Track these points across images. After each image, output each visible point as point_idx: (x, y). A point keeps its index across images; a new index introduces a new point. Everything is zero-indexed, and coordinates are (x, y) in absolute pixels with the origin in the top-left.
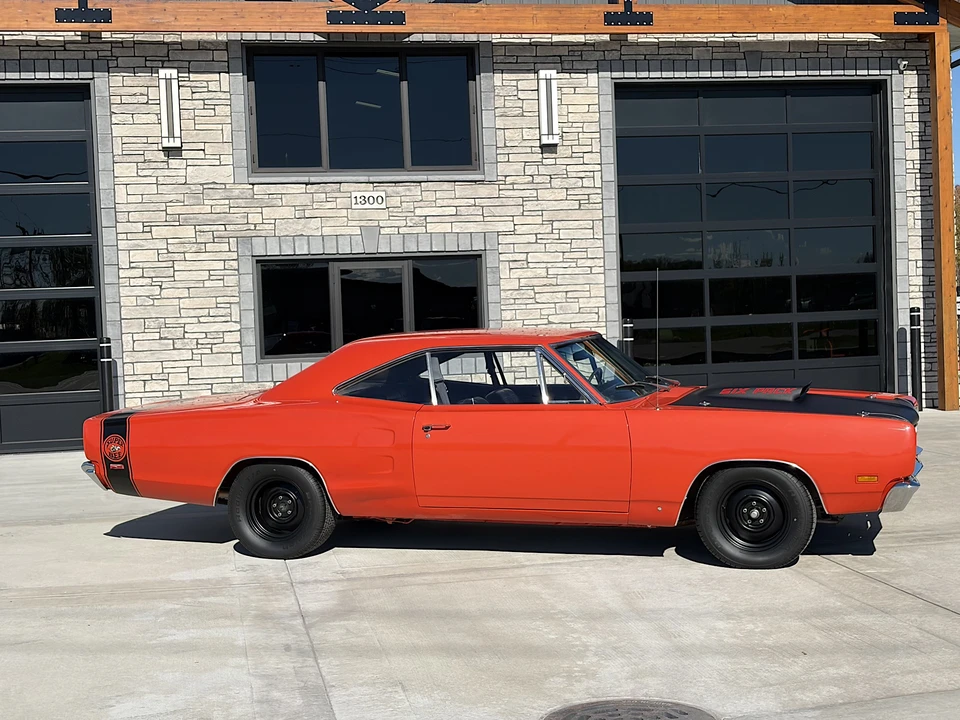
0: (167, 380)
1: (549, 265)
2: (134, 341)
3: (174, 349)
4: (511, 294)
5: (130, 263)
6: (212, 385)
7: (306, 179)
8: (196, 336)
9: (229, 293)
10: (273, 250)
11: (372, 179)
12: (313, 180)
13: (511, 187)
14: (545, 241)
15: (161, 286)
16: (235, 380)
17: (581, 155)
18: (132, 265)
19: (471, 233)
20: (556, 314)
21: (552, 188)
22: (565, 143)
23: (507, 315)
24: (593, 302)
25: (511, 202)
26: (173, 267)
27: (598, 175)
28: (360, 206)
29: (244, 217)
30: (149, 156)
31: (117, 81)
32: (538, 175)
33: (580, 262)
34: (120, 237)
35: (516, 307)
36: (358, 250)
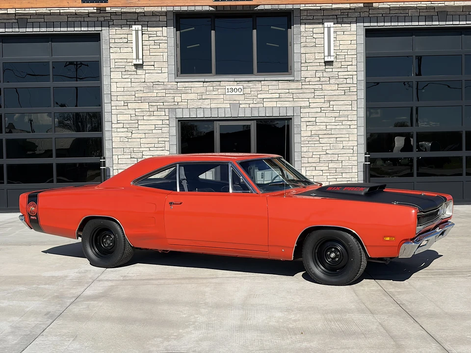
1: (327, 124)
2: (118, 159)
4: (307, 139)
5: (117, 120)
7: (203, 80)
9: (164, 136)
10: (186, 115)
11: (236, 80)
12: (206, 80)
13: (308, 83)
14: (325, 111)
15: (132, 132)
17: (346, 66)
18: (118, 122)
19: (286, 107)
20: (331, 149)
21: (330, 84)
22: (338, 60)
23: (304, 149)
24: (350, 144)
25: (307, 91)
27: (355, 77)
28: (230, 93)
29: (172, 99)
30: (127, 68)
31: (113, 32)
32: (323, 77)
33: (344, 123)
34: (113, 108)
35: (309, 145)
36: (228, 115)
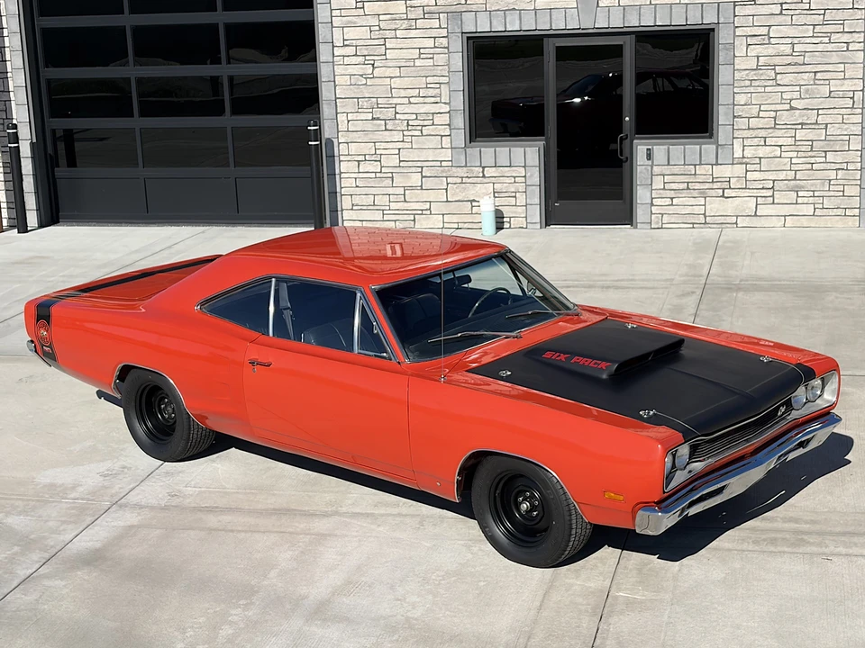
0: (380, 161)
1: (796, 41)
2: (348, 121)
3: (386, 130)
4: (747, 75)
5: (344, 40)
6: (422, 167)
8: (406, 117)
9: (439, 73)
10: (483, 26)
14: (792, 12)
15: (373, 65)
16: (443, 164)
18: (346, 43)
19: (702, 4)
20: (801, 98)
23: (741, 99)
24: (848, 85)
26: (385, 44)
33: (834, 37)
34: (334, 13)
35: (752, 90)
36: (573, 24)
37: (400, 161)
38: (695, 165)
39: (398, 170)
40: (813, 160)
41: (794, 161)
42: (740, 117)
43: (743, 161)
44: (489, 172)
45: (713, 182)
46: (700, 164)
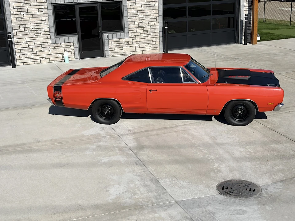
0: (28, 44)
1: (142, 4)
2: (17, 32)
3: (29, 34)
4: (131, 13)
6: (42, 45)
8: (35, 30)
9: (45, 16)
10: (58, 1)
15: (24, 14)
16: (48, 43)
18: (14, 8)
20: (144, 19)
23: (130, 20)
24: (155, 15)
26: (27, 8)
33: (151, 3)
35: (132, 17)
37: (35, 43)
38: (120, 39)
39: (34, 46)
40: (148, 35)
41: (144, 36)
42: (130, 25)
43: (131, 37)
44: (63, 45)
45: (124, 43)
46: (121, 38)
